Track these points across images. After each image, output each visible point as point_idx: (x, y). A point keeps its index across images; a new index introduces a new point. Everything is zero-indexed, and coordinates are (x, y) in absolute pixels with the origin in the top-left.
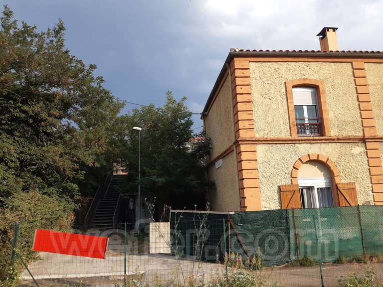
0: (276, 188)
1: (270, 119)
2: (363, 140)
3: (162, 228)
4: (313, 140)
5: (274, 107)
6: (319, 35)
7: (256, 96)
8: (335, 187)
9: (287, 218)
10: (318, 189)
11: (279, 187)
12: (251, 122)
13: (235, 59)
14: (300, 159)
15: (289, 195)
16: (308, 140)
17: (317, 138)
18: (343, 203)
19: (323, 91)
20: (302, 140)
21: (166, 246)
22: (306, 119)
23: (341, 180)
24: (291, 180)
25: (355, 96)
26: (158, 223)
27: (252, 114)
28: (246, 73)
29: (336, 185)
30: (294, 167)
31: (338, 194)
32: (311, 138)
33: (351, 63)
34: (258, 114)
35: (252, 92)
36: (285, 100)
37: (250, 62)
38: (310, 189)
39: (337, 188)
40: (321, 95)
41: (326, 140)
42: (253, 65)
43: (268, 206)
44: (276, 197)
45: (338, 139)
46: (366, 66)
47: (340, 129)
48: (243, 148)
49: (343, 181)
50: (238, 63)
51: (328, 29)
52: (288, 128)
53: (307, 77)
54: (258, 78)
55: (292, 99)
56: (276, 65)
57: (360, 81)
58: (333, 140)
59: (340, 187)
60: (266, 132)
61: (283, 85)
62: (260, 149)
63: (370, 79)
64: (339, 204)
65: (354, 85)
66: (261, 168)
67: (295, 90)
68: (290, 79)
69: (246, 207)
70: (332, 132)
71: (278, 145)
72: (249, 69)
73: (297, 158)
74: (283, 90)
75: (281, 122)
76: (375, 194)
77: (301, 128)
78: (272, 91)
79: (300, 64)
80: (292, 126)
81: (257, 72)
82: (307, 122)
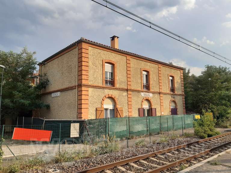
0: (95, 109)
1: (95, 76)
2: (127, 90)
3: (76, 126)
4: (111, 88)
5: (97, 71)
6: (110, 38)
7: (90, 64)
8: (116, 109)
9: (106, 122)
10: (110, 109)
11: (96, 108)
12: (87, 76)
13: (83, 43)
14: (105, 96)
15: (100, 112)
16: (109, 88)
17: (112, 87)
18: (119, 116)
19: (116, 67)
20: (107, 88)
21: (77, 134)
22: (108, 78)
23: (118, 106)
24: (101, 106)
25: (126, 71)
26: (74, 124)
27: (88, 73)
28: (87, 51)
29: (117, 108)
30: (103, 100)
31: (117, 112)
32: (110, 87)
33: (126, 56)
34: (91, 73)
35: (89, 62)
36: (102, 68)
37: (89, 46)
38: (106, 109)
39: (117, 109)
40: (115, 69)
41: (115, 88)
42: (90, 48)
43: (91, 117)
44: (95, 113)
45: (119, 89)
46: (131, 59)
47: (120, 84)
48: (83, 88)
49: (119, 107)
50: (84, 45)
51: (116, 36)
52: (102, 81)
53: (111, 59)
54: (92, 55)
55: (105, 68)
56: (99, 51)
57: (128, 65)
58: (117, 89)
59: (118, 109)
60: (93, 82)
61: (101, 61)
62: (90, 90)
63: (132, 65)
64: (117, 116)
65: (126, 66)
66: (90, 99)
67: (106, 64)
68: (104, 59)
69: (82, 118)
70: (117, 85)
71: (98, 89)
72: (88, 50)
73: (104, 95)
74: (101, 63)
75: (100, 78)
76: (129, 113)
77: (106, 82)
78: (97, 63)
79: (109, 52)
80: (103, 81)
81: (91, 52)
82: (108, 80)
